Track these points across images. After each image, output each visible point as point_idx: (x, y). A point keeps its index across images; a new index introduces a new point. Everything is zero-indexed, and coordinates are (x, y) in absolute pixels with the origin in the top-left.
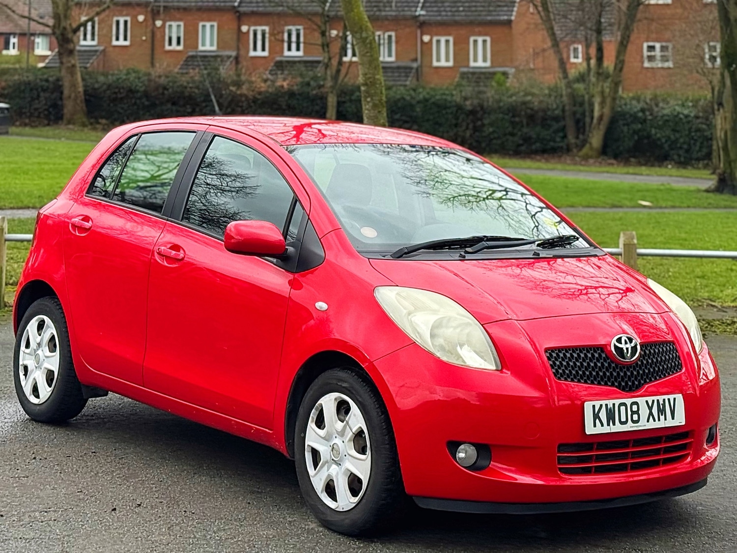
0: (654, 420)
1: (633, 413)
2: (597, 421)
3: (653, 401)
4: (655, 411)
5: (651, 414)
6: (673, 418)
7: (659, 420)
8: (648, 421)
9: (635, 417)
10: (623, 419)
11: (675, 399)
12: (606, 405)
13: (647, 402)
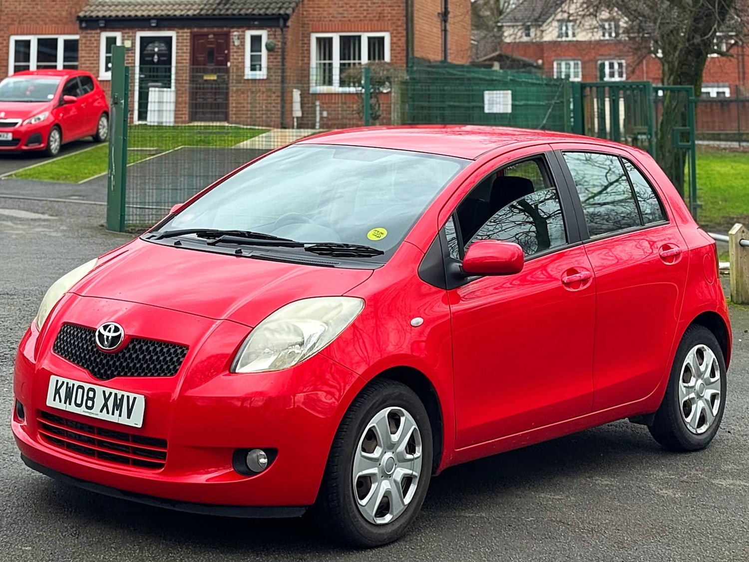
0: (108, 413)
1: (88, 398)
2: (57, 396)
3: (111, 393)
4: (110, 403)
5: (106, 405)
6: (129, 417)
7: (113, 414)
8: (101, 411)
9: (90, 403)
10: (79, 402)
11: (135, 398)
12: (67, 383)
13: (104, 392)
